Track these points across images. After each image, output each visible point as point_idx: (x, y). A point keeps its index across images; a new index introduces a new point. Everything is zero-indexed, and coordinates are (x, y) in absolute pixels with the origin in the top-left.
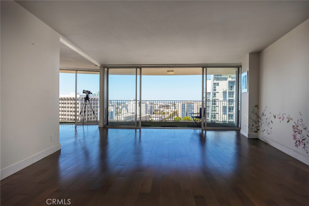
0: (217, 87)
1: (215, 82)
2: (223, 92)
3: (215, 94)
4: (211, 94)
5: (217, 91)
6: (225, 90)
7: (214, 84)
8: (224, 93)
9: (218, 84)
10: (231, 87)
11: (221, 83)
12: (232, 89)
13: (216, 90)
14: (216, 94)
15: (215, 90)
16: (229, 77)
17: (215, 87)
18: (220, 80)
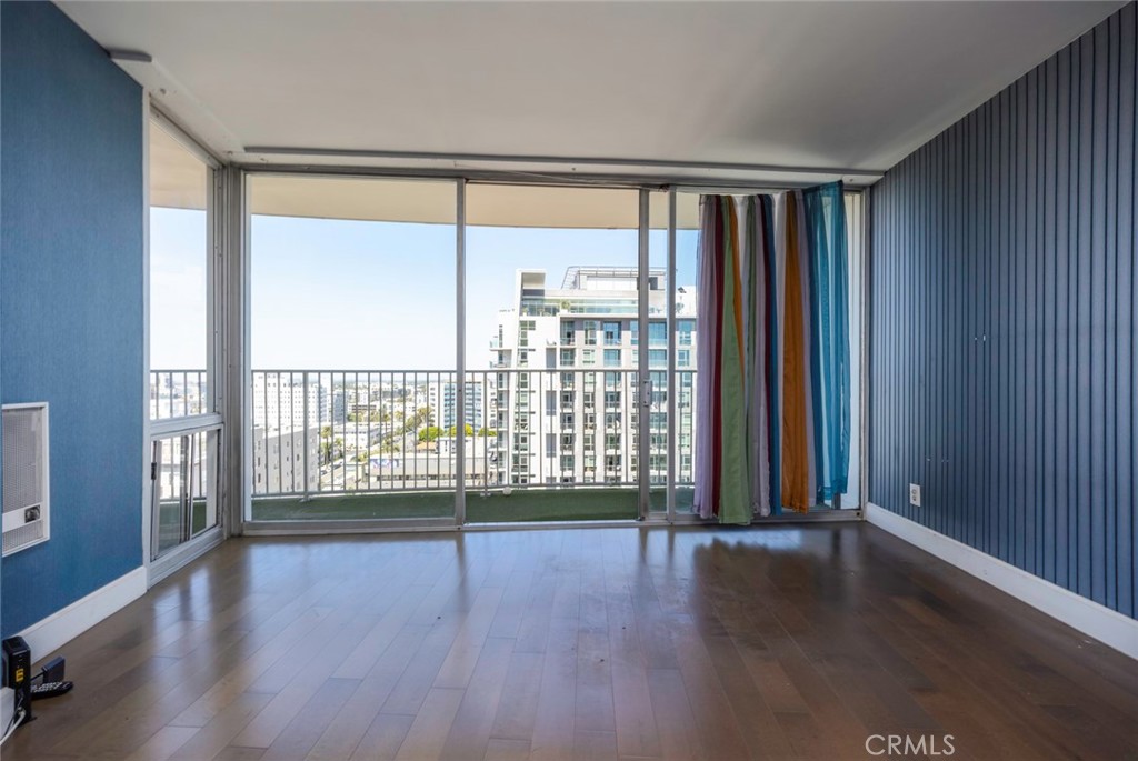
0: (529, 333)
1: (526, 317)
2: (547, 349)
3: (524, 356)
4: (514, 353)
5: (529, 347)
6: (551, 342)
7: (523, 324)
8: (551, 351)
9: (532, 325)
10: (569, 335)
11: (539, 320)
12: (569, 341)
13: (529, 343)
14: (529, 354)
15: (524, 343)
16: (564, 307)
17: (524, 335)
18: (538, 314)
